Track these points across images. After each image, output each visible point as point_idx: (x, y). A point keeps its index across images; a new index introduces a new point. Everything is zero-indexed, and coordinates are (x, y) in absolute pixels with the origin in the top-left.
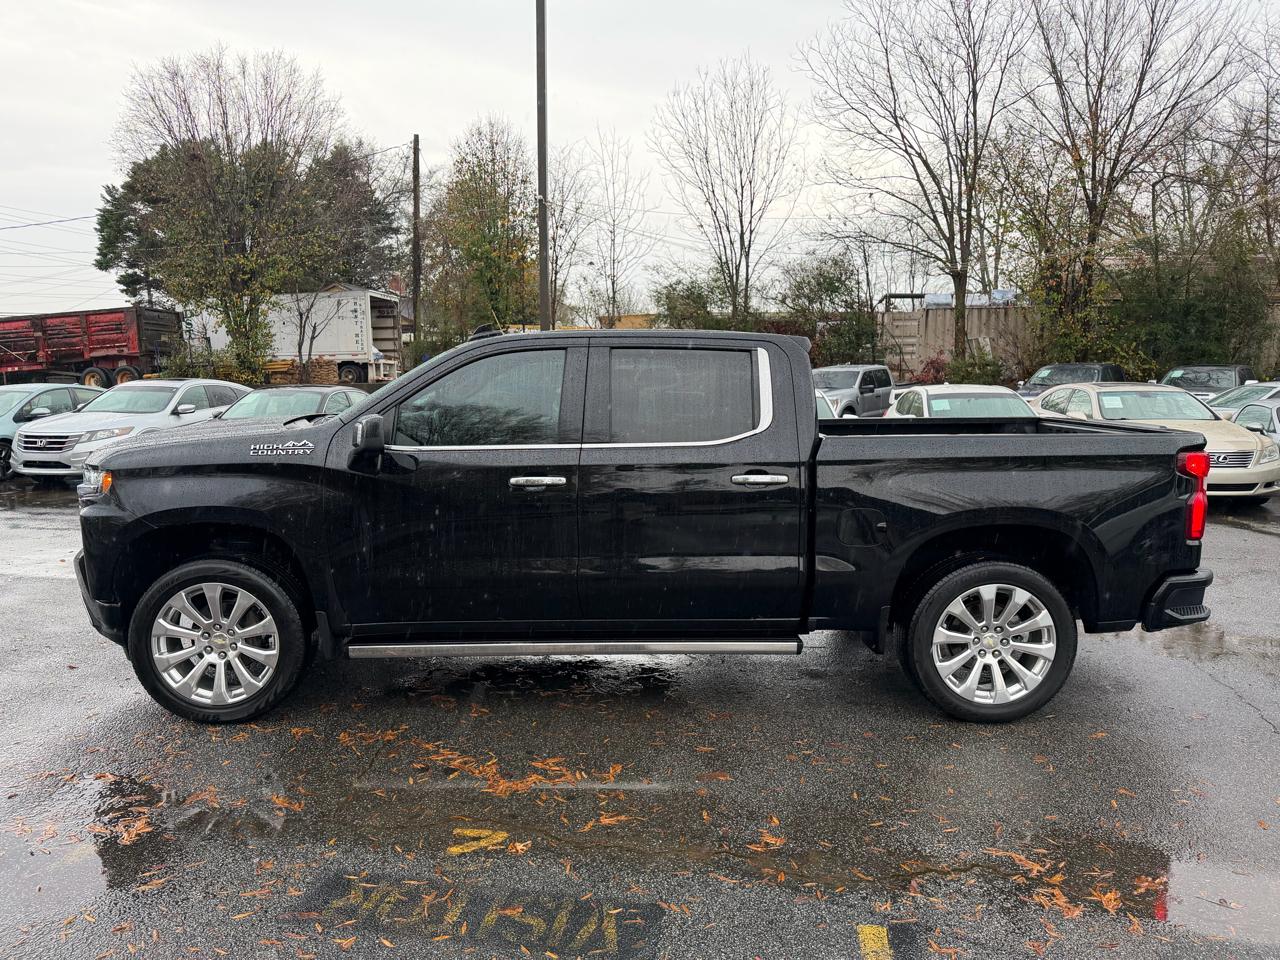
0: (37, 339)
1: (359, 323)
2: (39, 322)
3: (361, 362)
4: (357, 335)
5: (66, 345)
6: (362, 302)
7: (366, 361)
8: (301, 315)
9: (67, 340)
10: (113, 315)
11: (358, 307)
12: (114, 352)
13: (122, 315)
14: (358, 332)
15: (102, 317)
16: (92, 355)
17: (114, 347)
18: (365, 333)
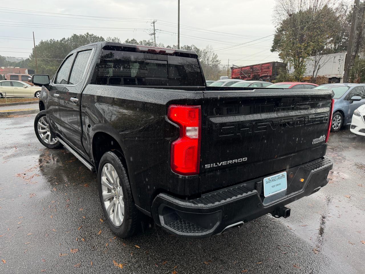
0: (251, 71)
1: (340, 64)
2: (252, 67)
3: (338, 77)
4: (339, 68)
5: (257, 73)
6: (343, 56)
7: (340, 77)
8: (316, 62)
9: (257, 71)
10: (268, 64)
11: (341, 58)
12: (266, 75)
13: (269, 64)
14: (340, 67)
15: (265, 65)
16: (261, 75)
17: (266, 73)
18: (341, 67)
